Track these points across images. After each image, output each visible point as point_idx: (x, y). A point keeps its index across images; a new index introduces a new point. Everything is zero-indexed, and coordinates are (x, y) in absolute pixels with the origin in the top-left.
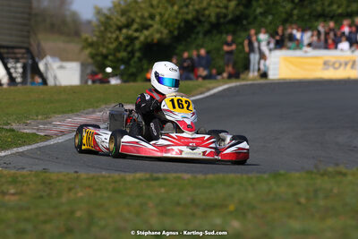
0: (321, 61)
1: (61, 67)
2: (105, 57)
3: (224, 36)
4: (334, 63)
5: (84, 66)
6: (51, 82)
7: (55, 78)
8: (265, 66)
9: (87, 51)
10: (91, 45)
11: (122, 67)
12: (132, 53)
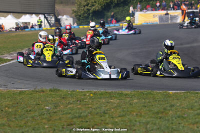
0: (152, 15)
2: (80, 16)
5: (73, 19)
6: (62, 25)
7: (64, 23)
9: (74, 14)
10: (75, 12)
12: (89, 14)
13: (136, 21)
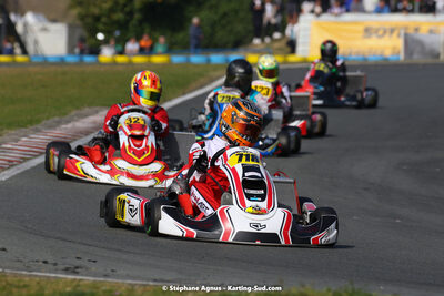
0: (361, 28)
1: (44, 30)
2: (97, 19)
4: (377, 31)
5: (71, 29)
7: (36, 42)
8: (292, 31)
9: (75, 12)
10: (80, 4)
11: (117, 33)
12: (131, 14)
13: (300, 48)
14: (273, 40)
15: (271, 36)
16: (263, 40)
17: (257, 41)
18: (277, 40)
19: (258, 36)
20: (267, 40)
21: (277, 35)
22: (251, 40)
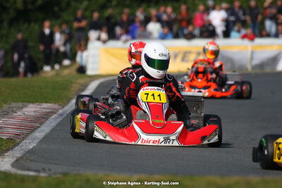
3: (32, 24)
14: (63, 67)
15: (60, 63)
16: (53, 68)
17: (47, 68)
18: (67, 67)
19: (47, 64)
20: (57, 67)
21: (66, 62)
22: (42, 68)
